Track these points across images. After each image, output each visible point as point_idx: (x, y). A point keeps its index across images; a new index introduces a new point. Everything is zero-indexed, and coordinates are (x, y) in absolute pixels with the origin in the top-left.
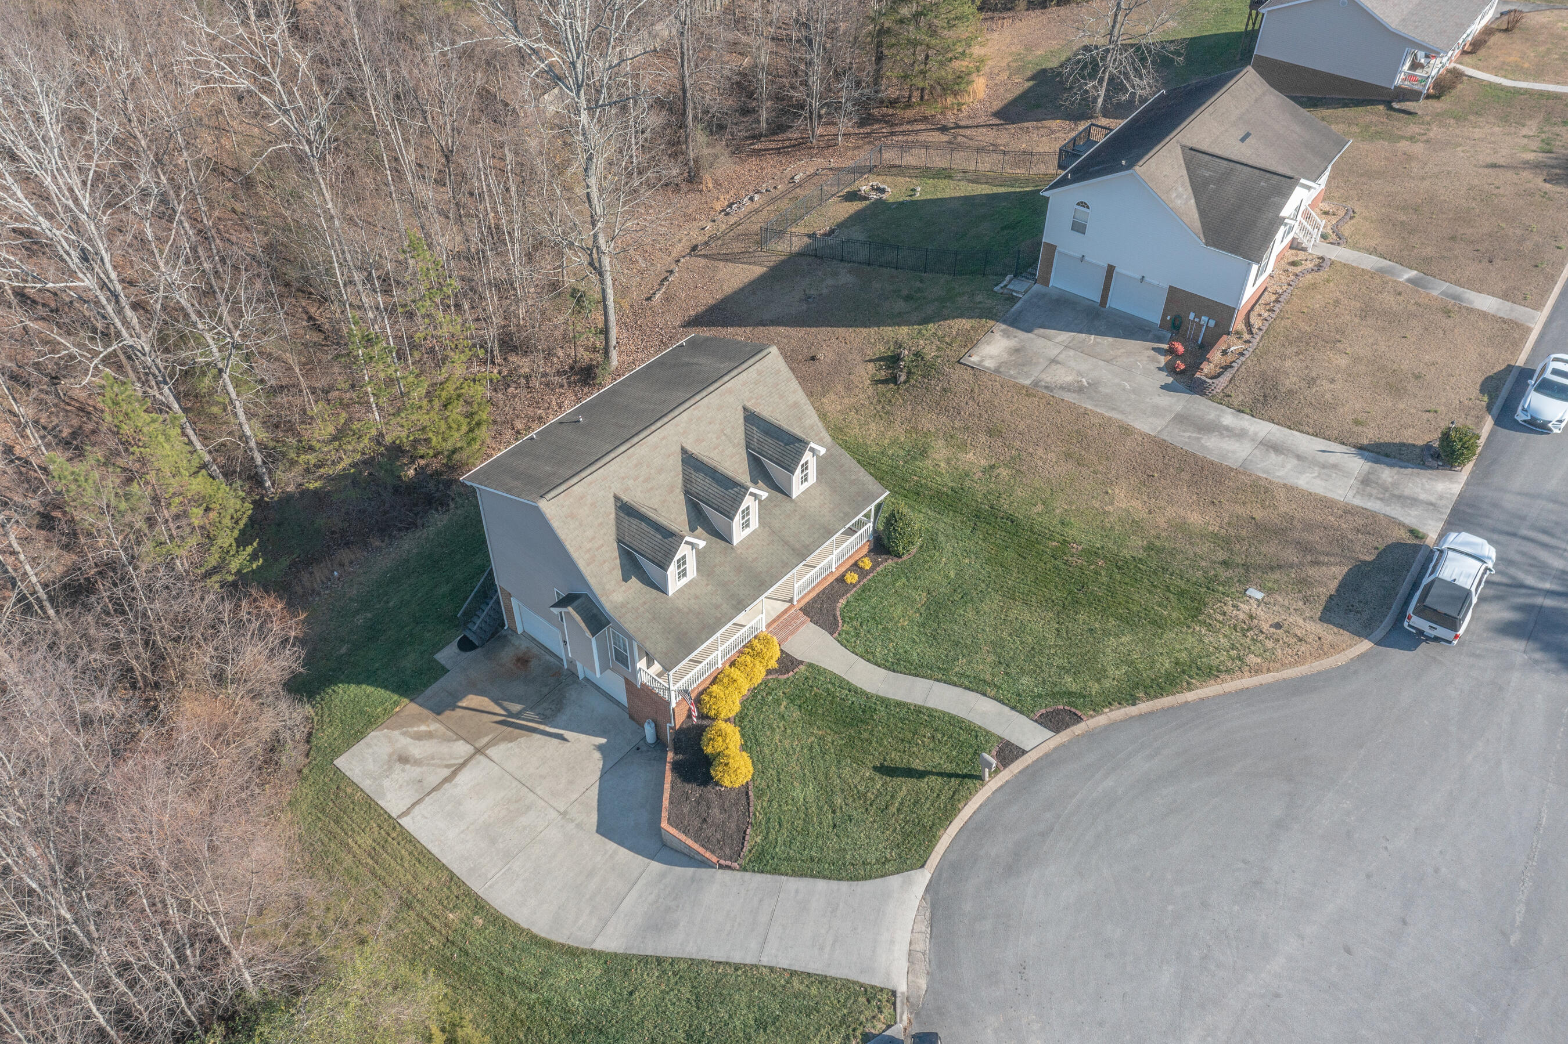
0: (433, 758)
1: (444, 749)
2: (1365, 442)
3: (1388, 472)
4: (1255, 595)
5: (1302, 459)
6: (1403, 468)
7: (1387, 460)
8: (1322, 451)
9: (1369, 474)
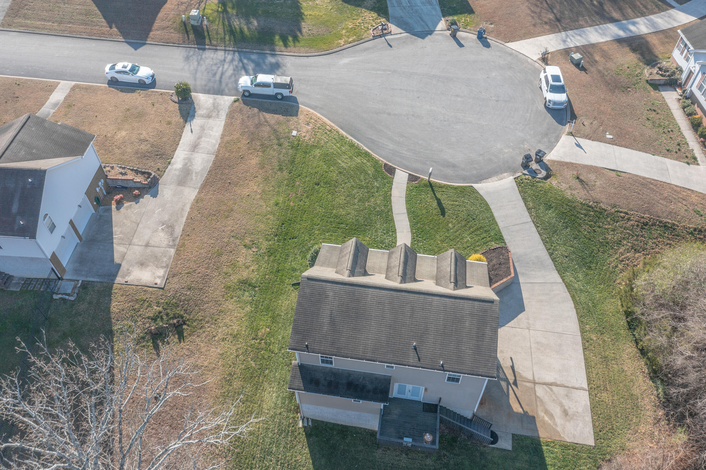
0: (554, 400)
1: (546, 399)
2: (182, 120)
3: (199, 112)
4: (294, 133)
5: (200, 138)
6: (195, 108)
7: (191, 113)
8: (192, 132)
9: (203, 117)
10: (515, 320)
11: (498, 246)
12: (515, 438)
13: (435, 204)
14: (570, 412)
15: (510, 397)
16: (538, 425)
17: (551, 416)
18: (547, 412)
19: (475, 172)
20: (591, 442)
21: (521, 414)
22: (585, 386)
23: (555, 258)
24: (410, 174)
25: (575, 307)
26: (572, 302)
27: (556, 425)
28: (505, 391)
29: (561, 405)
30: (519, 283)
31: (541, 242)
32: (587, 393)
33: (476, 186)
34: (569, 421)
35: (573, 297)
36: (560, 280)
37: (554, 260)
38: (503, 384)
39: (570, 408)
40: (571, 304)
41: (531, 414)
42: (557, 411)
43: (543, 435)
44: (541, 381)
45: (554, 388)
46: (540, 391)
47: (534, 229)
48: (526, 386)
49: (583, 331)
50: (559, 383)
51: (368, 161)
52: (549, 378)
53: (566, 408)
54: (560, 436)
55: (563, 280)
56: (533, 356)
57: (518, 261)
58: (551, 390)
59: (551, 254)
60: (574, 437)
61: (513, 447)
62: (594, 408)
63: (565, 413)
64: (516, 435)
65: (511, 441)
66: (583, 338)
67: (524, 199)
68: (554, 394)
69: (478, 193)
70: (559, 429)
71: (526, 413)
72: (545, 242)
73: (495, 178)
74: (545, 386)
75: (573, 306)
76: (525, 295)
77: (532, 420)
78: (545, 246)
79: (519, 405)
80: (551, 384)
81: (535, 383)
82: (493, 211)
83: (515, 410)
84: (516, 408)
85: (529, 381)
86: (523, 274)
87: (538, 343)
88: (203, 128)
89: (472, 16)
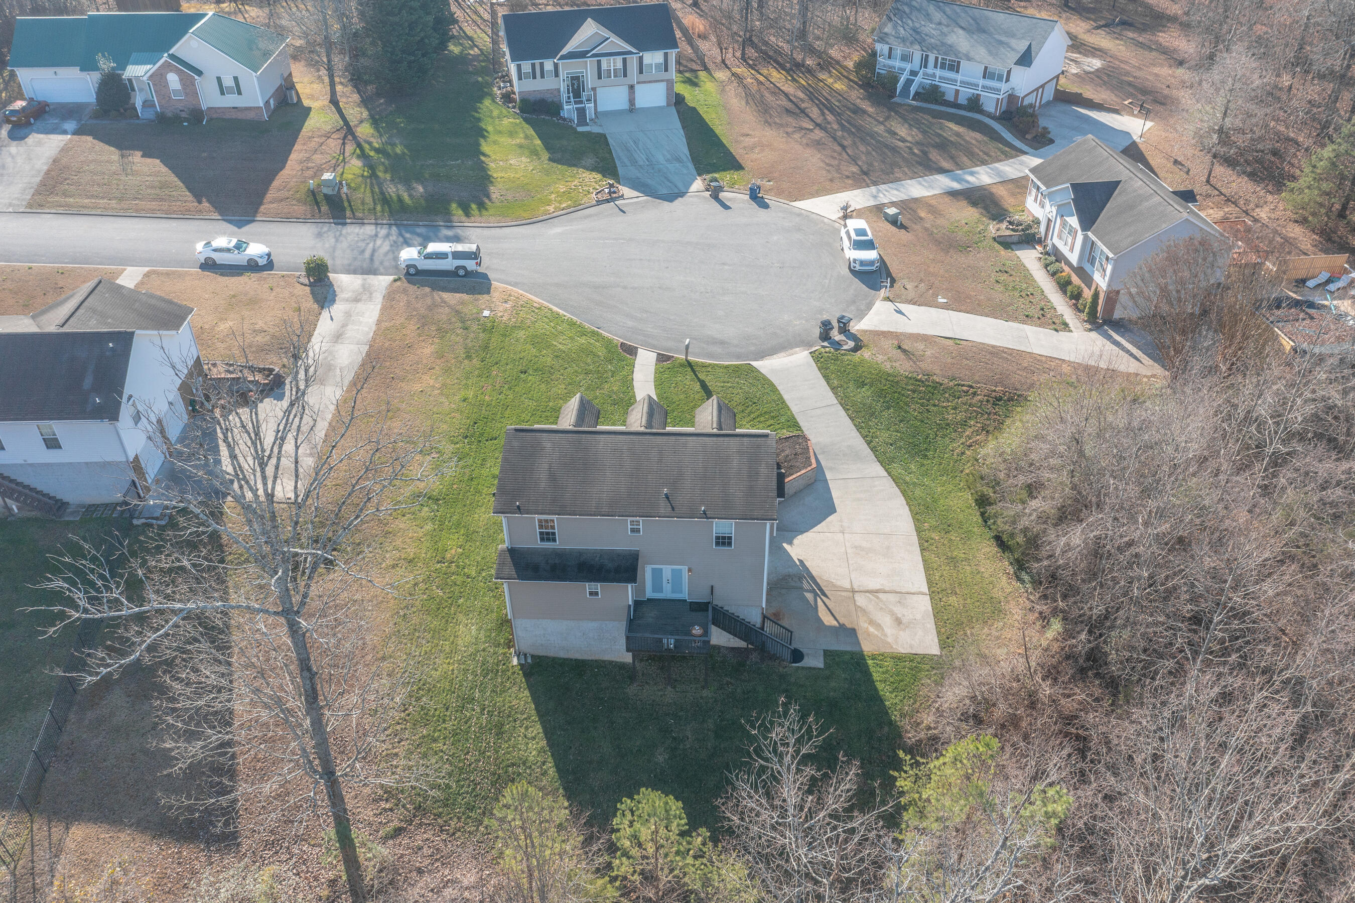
0: (881, 608)
1: (870, 608)
2: (316, 306)
3: (341, 296)
4: (486, 313)
5: (344, 326)
6: (335, 291)
7: (330, 297)
8: (332, 319)
9: (347, 301)
10: (823, 523)
11: (791, 434)
12: (827, 654)
13: (697, 386)
14: (904, 620)
15: (819, 609)
16: (860, 637)
17: (878, 626)
18: (872, 622)
19: (753, 348)
20: (935, 650)
21: (835, 627)
22: (925, 589)
23: (875, 447)
24: (659, 354)
25: (908, 504)
26: (903, 498)
27: (886, 635)
28: (812, 603)
29: (892, 613)
30: (826, 481)
31: (854, 428)
32: (928, 597)
33: (754, 364)
34: (904, 630)
35: (904, 493)
36: (885, 474)
37: (874, 450)
38: (809, 596)
39: (904, 615)
40: (901, 500)
41: (849, 626)
42: (886, 621)
43: (867, 648)
44: (861, 589)
45: (881, 595)
46: (861, 600)
47: (843, 413)
48: (841, 596)
49: (919, 531)
50: (887, 589)
51: (597, 341)
52: (874, 584)
53: (899, 616)
54: (892, 647)
55: (889, 474)
56: (850, 562)
57: (823, 453)
58: (878, 598)
59: (869, 443)
60: (911, 647)
61: (825, 663)
62: (938, 613)
63: (898, 621)
64: (830, 651)
65: (822, 659)
66: (920, 538)
67: (826, 378)
68: (882, 601)
69: (758, 371)
70: (889, 640)
71: (842, 626)
72: (859, 428)
73: (782, 354)
74: (867, 594)
75: (905, 502)
76: (835, 494)
77: (853, 632)
78: (860, 433)
79: (832, 618)
80: (877, 591)
81: (853, 591)
82: (782, 392)
83: (826, 623)
84: (828, 620)
85: (846, 590)
86: (831, 469)
87: (856, 547)
88: (348, 314)
89: (741, 173)
